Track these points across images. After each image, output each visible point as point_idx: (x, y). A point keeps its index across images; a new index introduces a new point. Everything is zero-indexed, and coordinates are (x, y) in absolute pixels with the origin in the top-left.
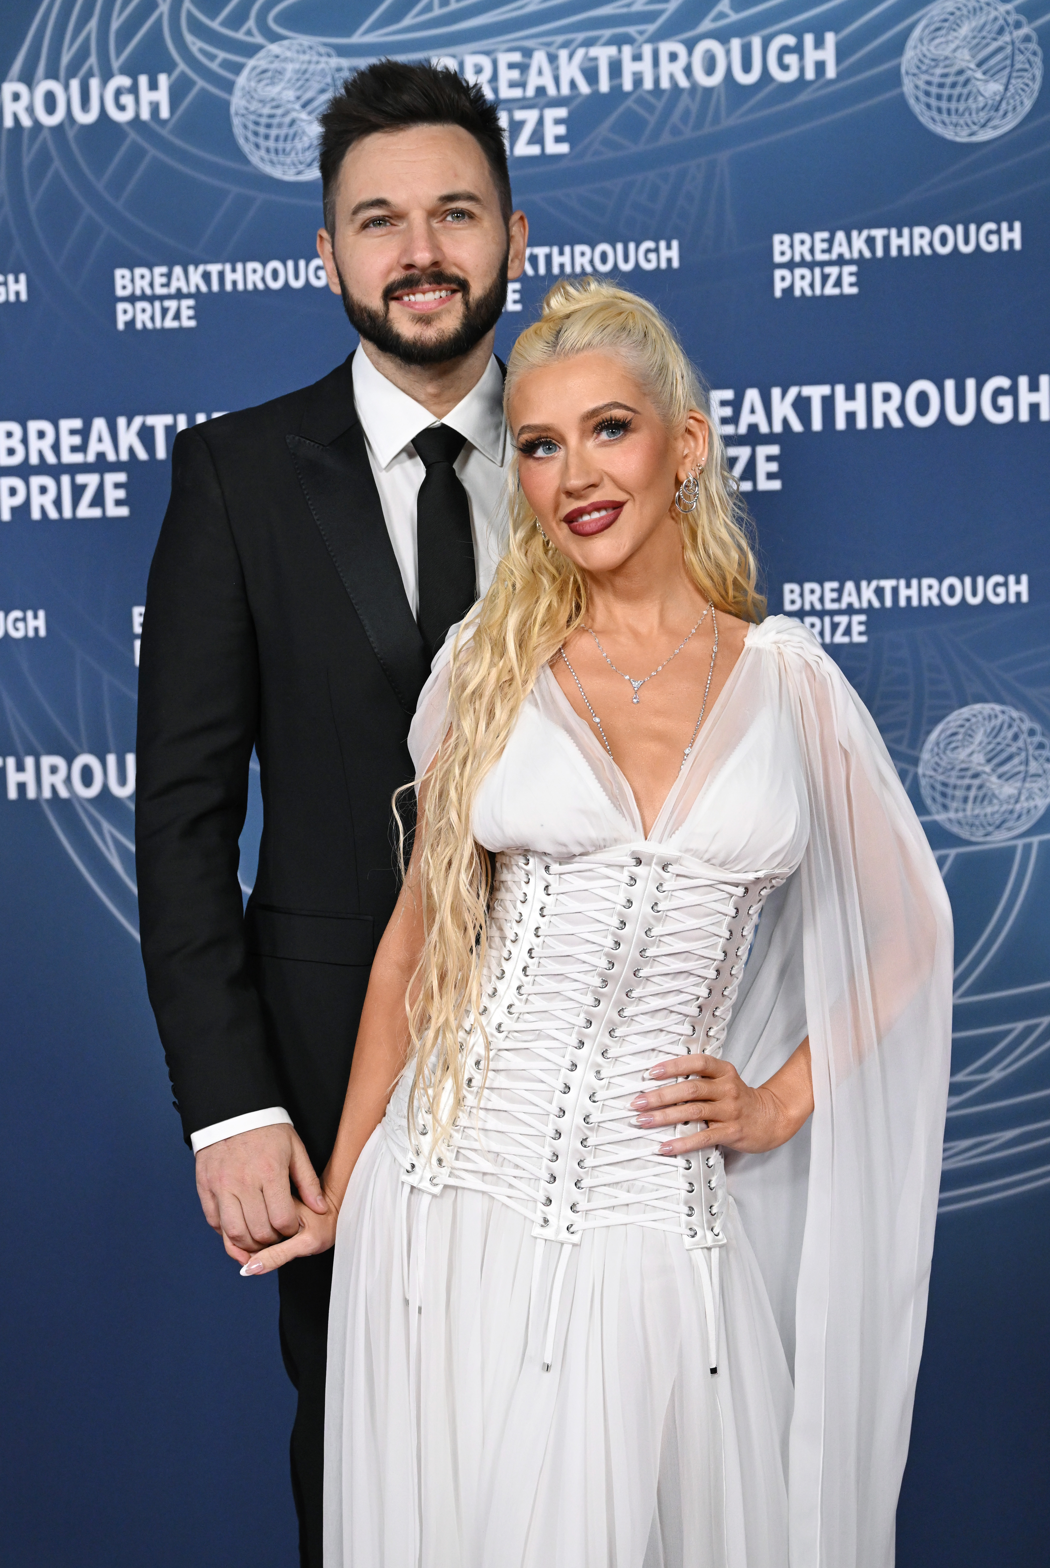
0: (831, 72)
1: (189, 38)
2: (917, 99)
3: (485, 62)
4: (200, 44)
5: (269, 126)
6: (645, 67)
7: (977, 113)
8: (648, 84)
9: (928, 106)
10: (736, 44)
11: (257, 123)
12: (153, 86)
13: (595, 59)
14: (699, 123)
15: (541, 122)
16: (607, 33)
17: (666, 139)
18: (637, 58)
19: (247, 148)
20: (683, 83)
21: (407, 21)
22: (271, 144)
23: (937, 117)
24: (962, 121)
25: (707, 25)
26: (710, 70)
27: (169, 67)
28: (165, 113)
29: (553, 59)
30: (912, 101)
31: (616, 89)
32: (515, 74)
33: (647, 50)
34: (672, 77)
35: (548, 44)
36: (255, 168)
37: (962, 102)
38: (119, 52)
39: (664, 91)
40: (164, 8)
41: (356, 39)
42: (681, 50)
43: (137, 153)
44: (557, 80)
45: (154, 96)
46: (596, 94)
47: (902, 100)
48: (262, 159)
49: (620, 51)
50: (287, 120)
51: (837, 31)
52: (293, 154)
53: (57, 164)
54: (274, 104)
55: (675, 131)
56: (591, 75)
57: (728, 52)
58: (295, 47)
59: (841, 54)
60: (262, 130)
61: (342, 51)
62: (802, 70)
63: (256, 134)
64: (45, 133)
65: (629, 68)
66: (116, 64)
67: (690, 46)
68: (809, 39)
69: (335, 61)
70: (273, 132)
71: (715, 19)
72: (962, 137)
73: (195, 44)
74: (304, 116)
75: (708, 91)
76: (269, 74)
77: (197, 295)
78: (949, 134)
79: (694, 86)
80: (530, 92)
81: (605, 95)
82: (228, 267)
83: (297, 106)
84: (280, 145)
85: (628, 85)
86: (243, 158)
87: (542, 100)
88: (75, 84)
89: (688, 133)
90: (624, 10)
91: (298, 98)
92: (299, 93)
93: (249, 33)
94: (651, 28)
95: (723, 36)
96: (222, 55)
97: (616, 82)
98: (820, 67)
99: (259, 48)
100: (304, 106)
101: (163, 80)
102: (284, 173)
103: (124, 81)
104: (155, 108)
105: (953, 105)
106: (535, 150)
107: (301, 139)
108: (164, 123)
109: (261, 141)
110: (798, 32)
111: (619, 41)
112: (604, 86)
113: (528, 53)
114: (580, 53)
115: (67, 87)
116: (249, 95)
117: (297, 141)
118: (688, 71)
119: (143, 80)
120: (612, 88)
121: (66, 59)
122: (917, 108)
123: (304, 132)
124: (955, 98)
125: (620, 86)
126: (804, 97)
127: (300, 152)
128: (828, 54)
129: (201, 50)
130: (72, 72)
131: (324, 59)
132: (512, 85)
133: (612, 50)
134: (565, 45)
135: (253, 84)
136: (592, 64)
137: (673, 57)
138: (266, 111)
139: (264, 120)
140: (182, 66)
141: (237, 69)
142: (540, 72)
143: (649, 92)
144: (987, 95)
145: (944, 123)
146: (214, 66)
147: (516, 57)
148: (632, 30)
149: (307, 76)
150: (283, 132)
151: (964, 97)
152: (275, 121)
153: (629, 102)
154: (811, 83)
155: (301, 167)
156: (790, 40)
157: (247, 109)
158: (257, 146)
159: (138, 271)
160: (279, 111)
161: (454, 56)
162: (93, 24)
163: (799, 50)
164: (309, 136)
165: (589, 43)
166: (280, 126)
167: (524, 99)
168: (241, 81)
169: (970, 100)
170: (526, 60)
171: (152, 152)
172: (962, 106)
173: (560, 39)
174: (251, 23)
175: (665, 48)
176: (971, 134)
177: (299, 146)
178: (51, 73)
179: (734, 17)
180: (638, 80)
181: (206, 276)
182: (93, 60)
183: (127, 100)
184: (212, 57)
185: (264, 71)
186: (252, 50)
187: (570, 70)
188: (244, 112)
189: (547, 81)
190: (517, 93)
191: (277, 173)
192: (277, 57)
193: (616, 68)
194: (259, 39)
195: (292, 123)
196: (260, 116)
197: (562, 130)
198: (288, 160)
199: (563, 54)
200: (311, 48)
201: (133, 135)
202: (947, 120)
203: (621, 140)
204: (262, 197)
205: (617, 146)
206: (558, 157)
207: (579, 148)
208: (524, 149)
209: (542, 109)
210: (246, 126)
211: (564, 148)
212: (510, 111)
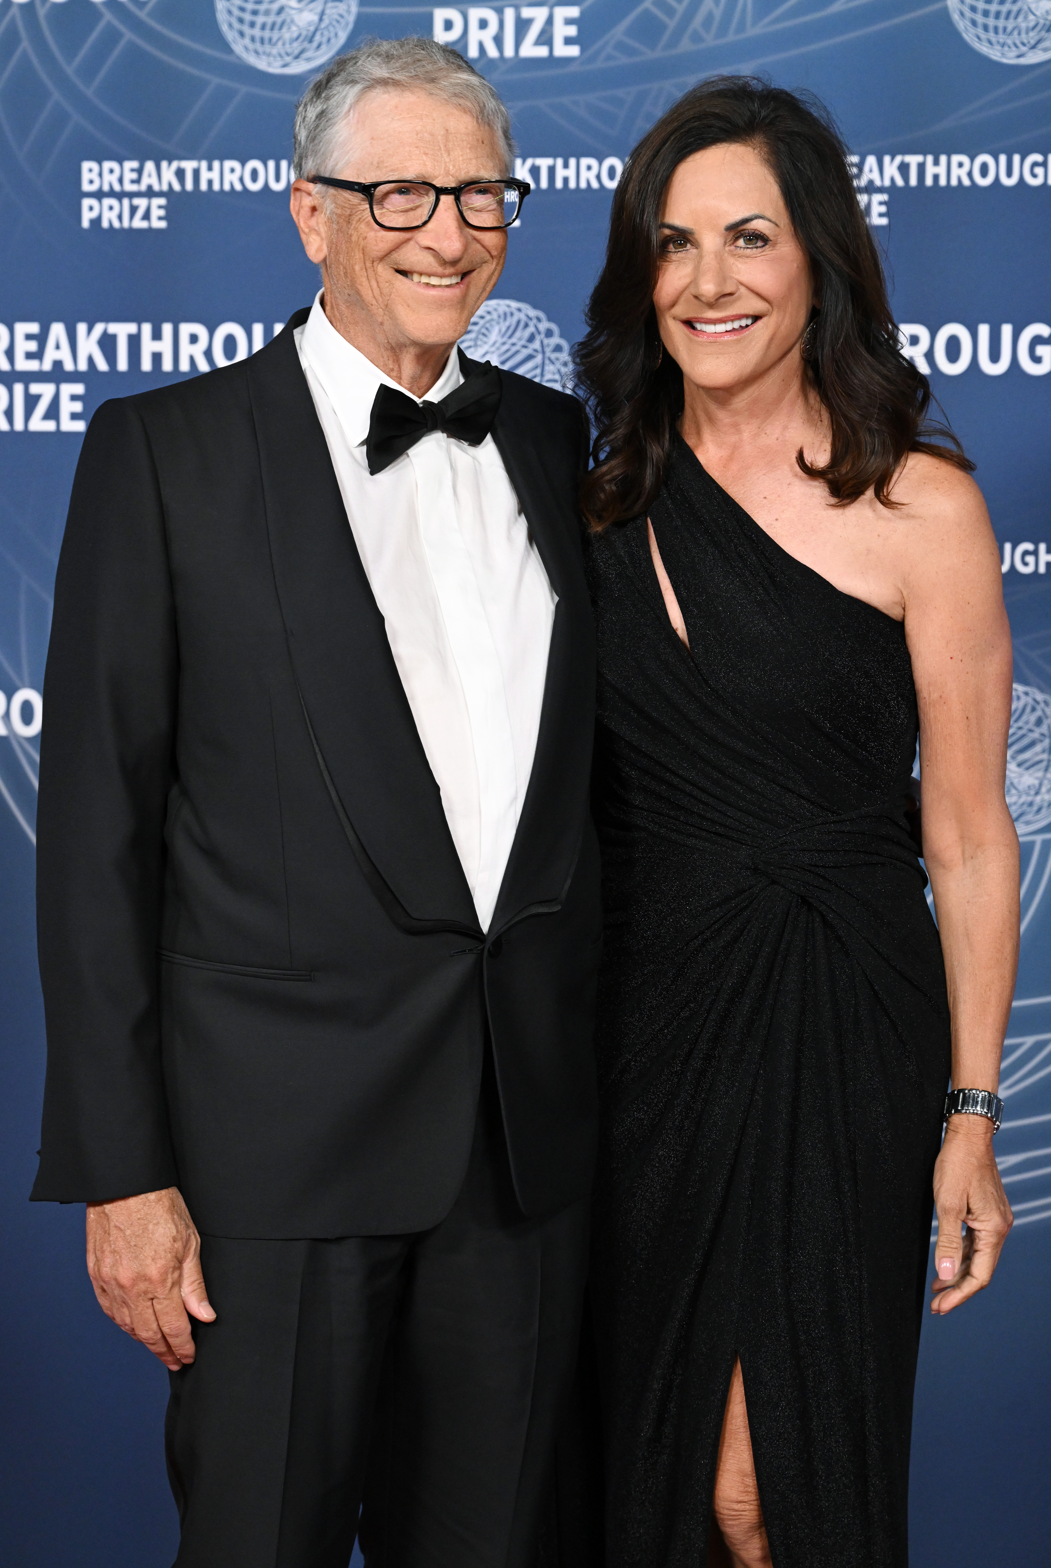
2: (962, 14)
5: (255, 12)
7: (1027, 33)
9: (974, 23)
11: (242, 9)
14: (722, 30)
15: (550, 21)
17: (685, 45)
19: (230, 35)
22: (257, 32)
23: (983, 36)
24: (1009, 42)
30: (956, 17)
36: (239, 58)
37: (1011, 20)
43: (111, 37)
47: (945, 14)
48: (246, 48)
50: (275, 6)
52: (280, 43)
53: (25, 44)
55: (696, 38)
60: (247, 17)
63: (241, 21)
64: (14, 11)
70: (260, 20)
72: (1009, 59)
74: (293, 3)
77: (169, 194)
78: (994, 54)
82: (204, 164)
84: (267, 34)
86: (226, 47)
89: (710, 41)
102: (269, 64)
105: (1001, 23)
106: (542, 52)
107: (289, 28)
108: (142, 4)
109: (246, 29)
117: (284, 30)
122: (962, 25)
123: (292, 21)
124: (1003, 15)
126: (838, 7)
127: (288, 42)
139: (250, 7)
144: (1038, 13)
145: (990, 42)
150: (270, 20)
151: (1013, 15)
152: (262, 8)
153: (647, 4)
155: (288, 59)
158: (242, 34)
159: (107, 165)
164: (298, 26)
166: (267, 13)
169: (1020, 19)
171: (128, 35)
172: (1010, 24)
176: (1019, 56)
177: (287, 36)
181: (181, 174)
191: (261, 64)
195: (281, 10)
197: (572, 31)
198: (274, 51)
201: (108, 17)
202: (994, 40)
203: (636, 45)
204: (244, 89)
205: (631, 52)
206: (567, 61)
207: (590, 52)
208: (530, 50)
209: (551, 8)
210: (230, 12)
211: (574, 51)
212: (517, 8)
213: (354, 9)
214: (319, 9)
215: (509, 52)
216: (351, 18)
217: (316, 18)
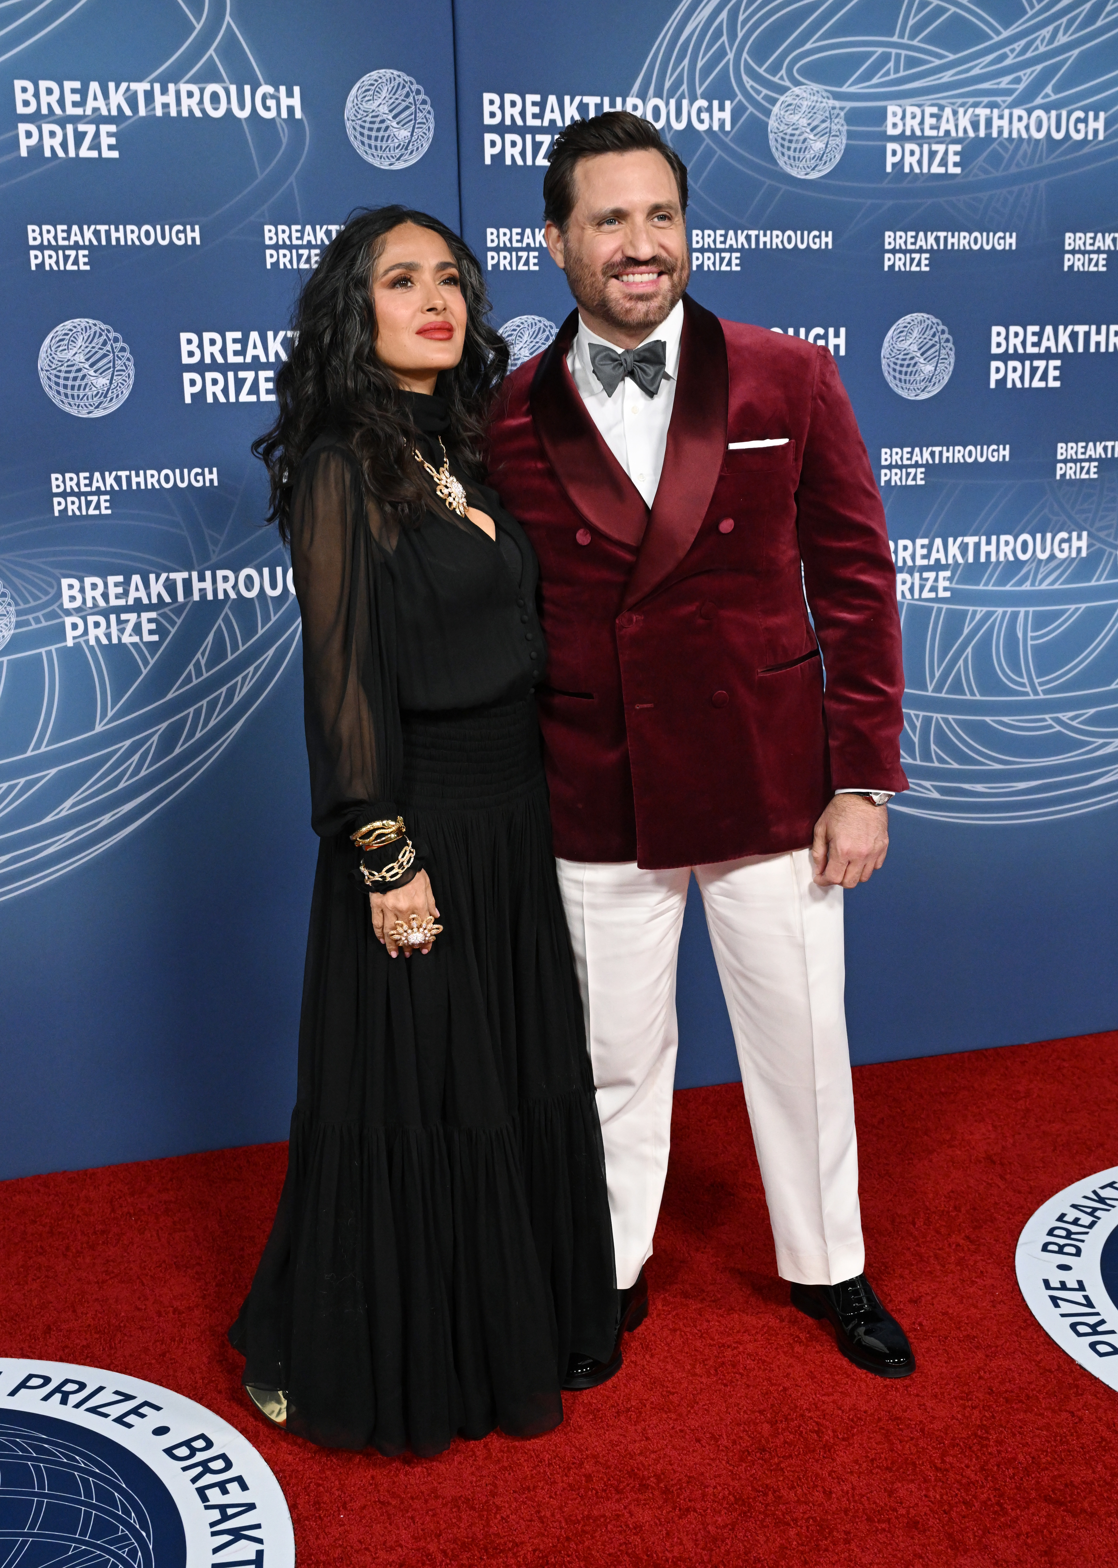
0: (1101, 137)
1: (745, 78)
3: (918, 111)
4: (751, 83)
5: (790, 141)
6: (1005, 123)
8: (1006, 135)
10: (1053, 113)
11: (783, 139)
12: (722, 108)
13: (978, 116)
14: (1032, 161)
15: (946, 152)
16: (986, 100)
17: (1014, 169)
18: (1001, 117)
19: (777, 155)
20: (1025, 135)
21: (875, 81)
22: (791, 153)
25: (1039, 101)
26: (1039, 129)
27: (732, 97)
28: (728, 127)
29: (955, 113)
31: (989, 135)
32: (934, 121)
33: (1006, 112)
34: (1019, 131)
35: (953, 104)
36: (781, 168)
38: (701, 84)
39: (1013, 139)
40: (731, 56)
41: (844, 89)
42: (1024, 115)
43: (709, 153)
44: (956, 126)
45: (722, 115)
46: (977, 137)
48: (785, 163)
49: (992, 112)
50: (802, 138)
51: (1106, 111)
52: (804, 161)
54: (794, 127)
55: (1018, 165)
56: (975, 125)
57: (1049, 118)
58: (809, 91)
59: (1107, 126)
60: (786, 144)
61: (837, 96)
62: (1086, 133)
63: (783, 146)
65: (996, 123)
66: (699, 92)
67: (1030, 112)
68: (1091, 114)
69: (832, 102)
70: (793, 146)
71: (1043, 98)
73: (748, 82)
74: (811, 136)
75: (1037, 141)
76: (792, 107)
77: (741, 250)
79: (1030, 137)
80: (942, 133)
81: (982, 138)
82: (761, 233)
83: (808, 130)
84: (797, 155)
85: (995, 134)
86: (773, 162)
87: (948, 139)
88: (673, 102)
89: (1025, 167)
90: (996, 87)
91: (809, 124)
92: (809, 121)
93: (781, 78)
94: (1009, 99)
95: (1047, 108)
96: (765, 92)
97: (988, 131)
98: (1096, 132)
99: (788, 89)
100: (812, 130)
101: (728, 104)
102: (798, 173)
103: (704, 103)
104: (722, 123)
106: (942, 170)
107: (809, 152)
108: (728, 133)
109: (785, 151)
110: (1085, 110)
111: (992, 106)
112: (982, 134)
113: (942, 108)
114: (970, 110)
115: (667, 104)
116: (780, 120)
117: (806, 152)
118: (1027, 128)
119: (716, 103)
120: (986, 134)
121: (667, 85)
123: (810, 148)
125: (991, 134)
126: (1086, 150)
127: (808, 160)
128: (1100, 125)
129: (752, 87)
130: (671, 93)
131: (825, 100)
132: (932, 128)
133: (987, 111)
134: (962, 105)
135: (782, 113)
136: (976, 119)
137: (1020, 119)
138: (789, 131)
139: (788, 137)
140: (740, 97)
141: (773, 101)
142: (948, 121)
143: (1006, 139)
146: (759, 98)
147: (935, 110)
148: (999, 99)
149: (815, 111)
150: (799, 146)
152: (795, 138)
153: (995, 145)
154: (1091, 141)
155: (808, 170)
156: (1081, 114)
157: (778, 129)
158: (783, 154)
159: (707, 232)
160: (797, 132)
161: (900, 106)
162: (686, 62)
163: (1085, 121)
164: (814, 151)
165: (976, 105)
166: (798, 142)
167: (937, 137)
168: (775, 110)
170: (940, 113)
171: (719, 152)
173: (960, 101)
174: (783, 72)
175: (1017, 112)
177: (808, 156)
178: (658, 94)
179: (1054, 97)
180: (1000, 132)
181: (748, 238)
182: (685, 87)
183: (705, 116)
184: (758, 92)
185: (790, 105)
186: (783, 90)
187: (964, 122)
188: (776, 131)
189: (951, 127)
190: (934, 133)
191: (794, 173)
192: (798, 96)
193: (989, 123)
194: (787, 83)
195: (805, 140)
196: (786, 134)
197: (958, 159)
198: (801, 165)
199: (961, 111)
200: (818, 92)
201: (707, 140)
203: (990, 168)
204: (784, 187)
205: (986, 171)
206: (954, 176)
207: (966, 171)
208: (936, 169)
209: (947, 145)
210: (776, 140)
211: (958, 170)
212: (930, 144)
213: (844, 141)
214: (825, 141)
215: (925, 170)
216: (843, 147)
217: (824, 146)
